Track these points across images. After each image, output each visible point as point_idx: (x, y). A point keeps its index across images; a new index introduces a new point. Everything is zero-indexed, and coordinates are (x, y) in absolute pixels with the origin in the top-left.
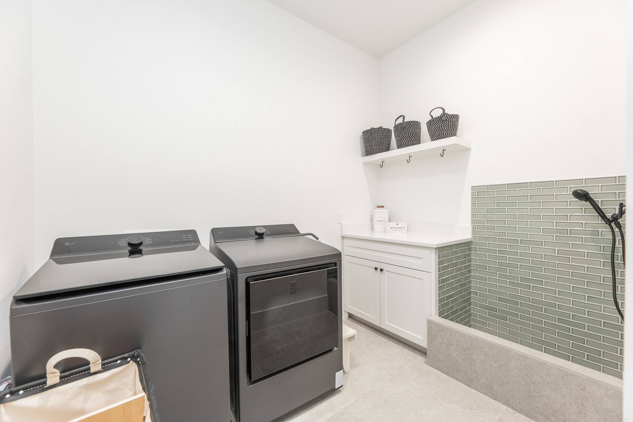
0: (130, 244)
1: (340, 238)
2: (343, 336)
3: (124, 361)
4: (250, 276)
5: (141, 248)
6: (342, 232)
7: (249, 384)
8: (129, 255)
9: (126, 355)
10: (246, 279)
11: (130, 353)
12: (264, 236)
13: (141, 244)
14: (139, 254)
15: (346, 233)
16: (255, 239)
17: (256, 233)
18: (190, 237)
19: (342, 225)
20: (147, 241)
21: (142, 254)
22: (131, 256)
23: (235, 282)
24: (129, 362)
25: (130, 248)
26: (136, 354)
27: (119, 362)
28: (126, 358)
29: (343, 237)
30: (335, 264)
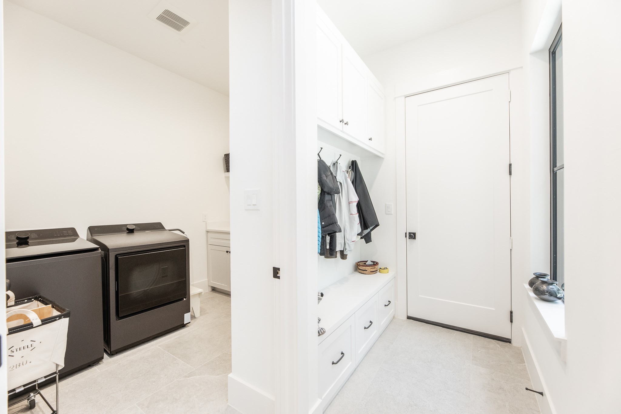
0: (18, 238)
1: (205, 232)
2: (190, 293)
3: (30, 300)
4: (118, 253)
5: (28, 240)
6: (206, 227)
7: (117, 319)
8: (18, 246)
9: (31, 297)
10: (116, 256)
11: (34, 297)
12: (134, 231)
13: (28, 238)
14: (27, 245)
15: (210, 228)
16: (127, 233)
17: (128, 229)
18: (70, 232)
19: (206, 223)
20: (33, 236)
21: (29, 245)
22: (19, 247)
23: (107, 258)
24: (33, 301)
25: (18, 241)
26: (37, 296)
27: (26, 301)
28: (31, 299)
29: (208, 232)
30: (184, 246)
